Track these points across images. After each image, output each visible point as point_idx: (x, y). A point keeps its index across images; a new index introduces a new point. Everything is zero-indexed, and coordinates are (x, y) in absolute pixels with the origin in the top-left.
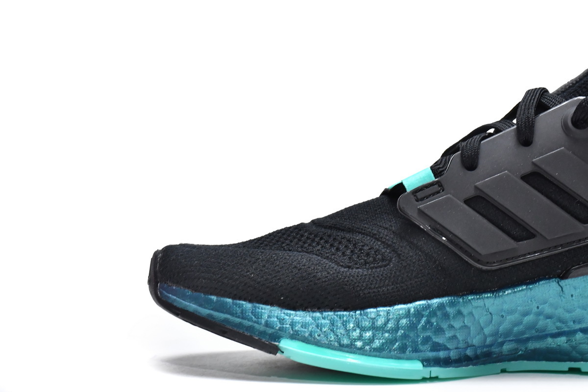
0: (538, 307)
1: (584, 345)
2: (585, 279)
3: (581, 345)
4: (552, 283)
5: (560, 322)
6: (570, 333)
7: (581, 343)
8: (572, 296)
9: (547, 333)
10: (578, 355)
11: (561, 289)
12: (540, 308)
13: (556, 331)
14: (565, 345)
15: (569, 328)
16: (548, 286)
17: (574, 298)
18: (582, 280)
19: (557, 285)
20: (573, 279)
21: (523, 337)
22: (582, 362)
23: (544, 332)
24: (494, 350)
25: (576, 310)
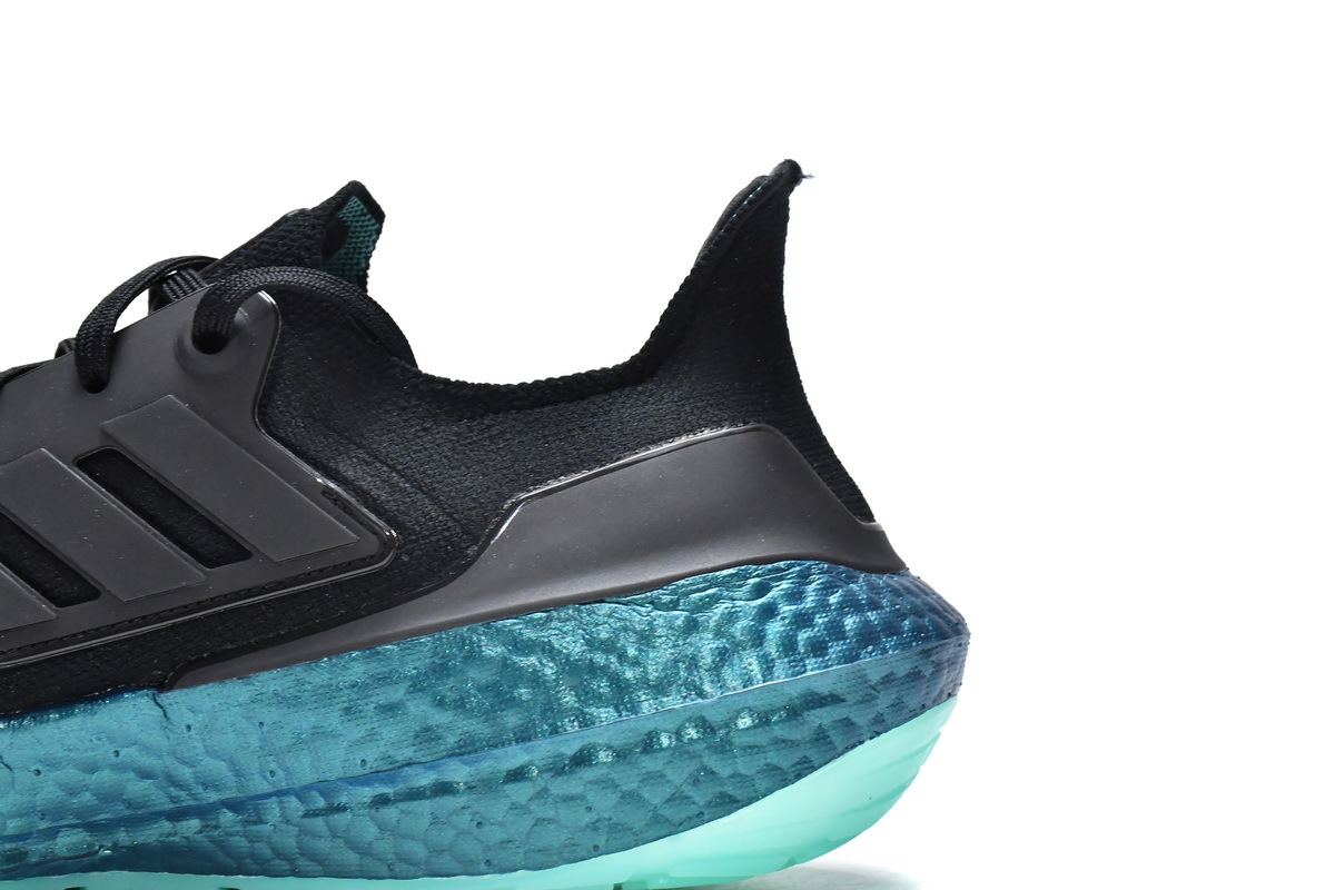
0: (117, 754)
1: (237, 838)
2: (210, 691)
3: (231, 838)
4: (139, 700)
5: (175, 787)
6: (203, 811)
7: (231, 835)
8: (189, 727)
9: (152, 809)
10: (229, 860)
11: (162, 713)
12: (122, 754)
13: (172, 806)
14: (199, 837)
15: (196, 799)
16: (131, 707)
17: (192, 732)
18: (205, 693)
19: (152, 702)
20: (185, 690)
21: (98, 818)
22: (241, 876)
23: (143, 807)
24: (33, 848)
25: (202, 760)
